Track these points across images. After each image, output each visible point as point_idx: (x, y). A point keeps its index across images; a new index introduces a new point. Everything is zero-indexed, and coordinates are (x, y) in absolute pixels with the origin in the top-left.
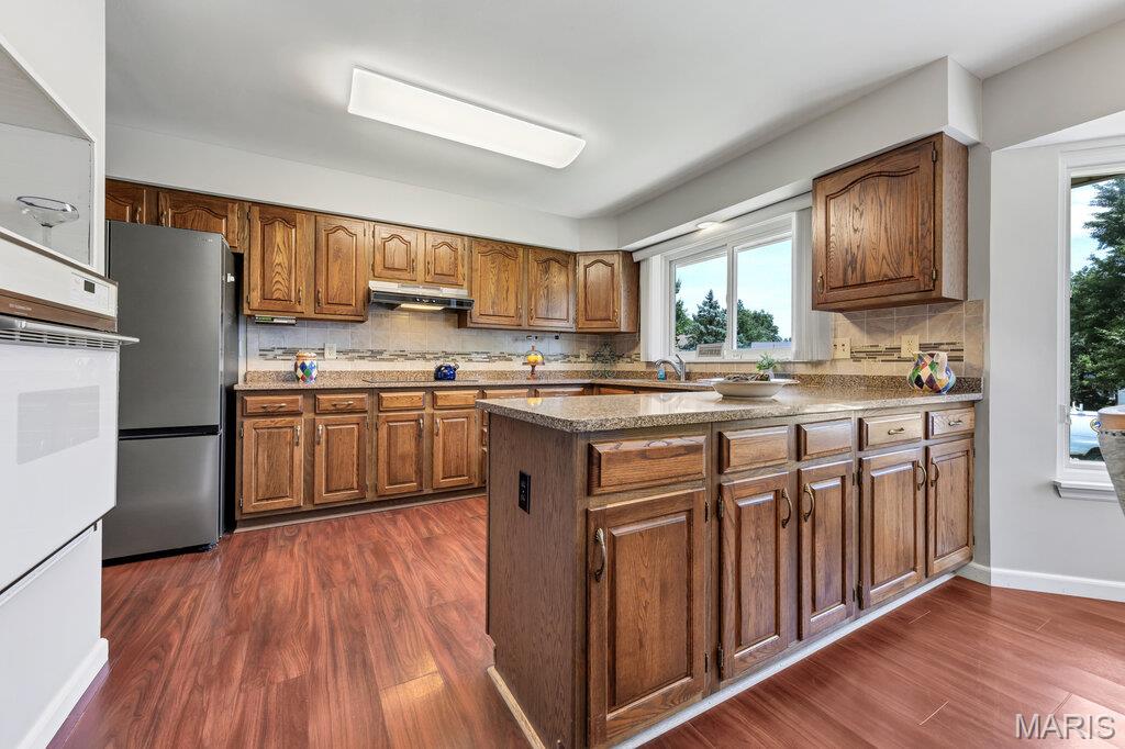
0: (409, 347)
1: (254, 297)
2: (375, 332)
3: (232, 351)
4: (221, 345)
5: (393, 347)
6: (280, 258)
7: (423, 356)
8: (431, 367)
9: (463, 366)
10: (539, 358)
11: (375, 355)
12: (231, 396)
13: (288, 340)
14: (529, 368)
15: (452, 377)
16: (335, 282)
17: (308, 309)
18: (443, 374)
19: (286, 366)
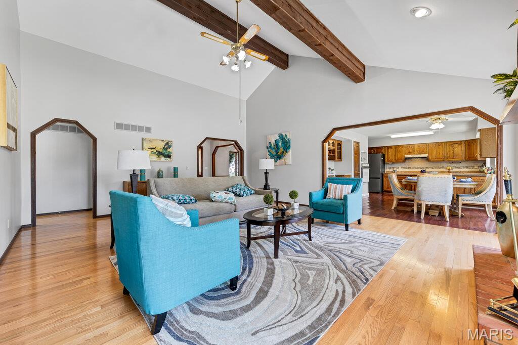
0: (416, 167)
1: (386, 160)
2: (408, 164)
3: (384, 167)
5: (413, 166)
6: (390, 154)
7: (418, 168)
8: (420, 170)
9: (428, 170)
10: (450, 168)
11: (409, 168)
12: (382, 174)
13: (393, 166)
14: (448, 170)
15: (425, 172)
16: (399, 156)
17: (394, 161)
18: (423, 172)
19: (392, 170)
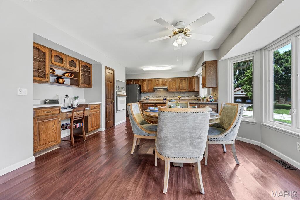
0: (161, 96)
1: (142, 90)
2: (155, 94)
3: (140, 96)
4: (137, 95)
5: (159, 95)
6: (144, 85)
8: (163, 98)
9: (167, 98)
10: (180, 97)
11: (156, 97)
13: (146, 95)
14: (179, 98)
15: (166, 100)
16: (150, 87)
17: (147, 91)
18: (165, 99)
19: (145, 98)
